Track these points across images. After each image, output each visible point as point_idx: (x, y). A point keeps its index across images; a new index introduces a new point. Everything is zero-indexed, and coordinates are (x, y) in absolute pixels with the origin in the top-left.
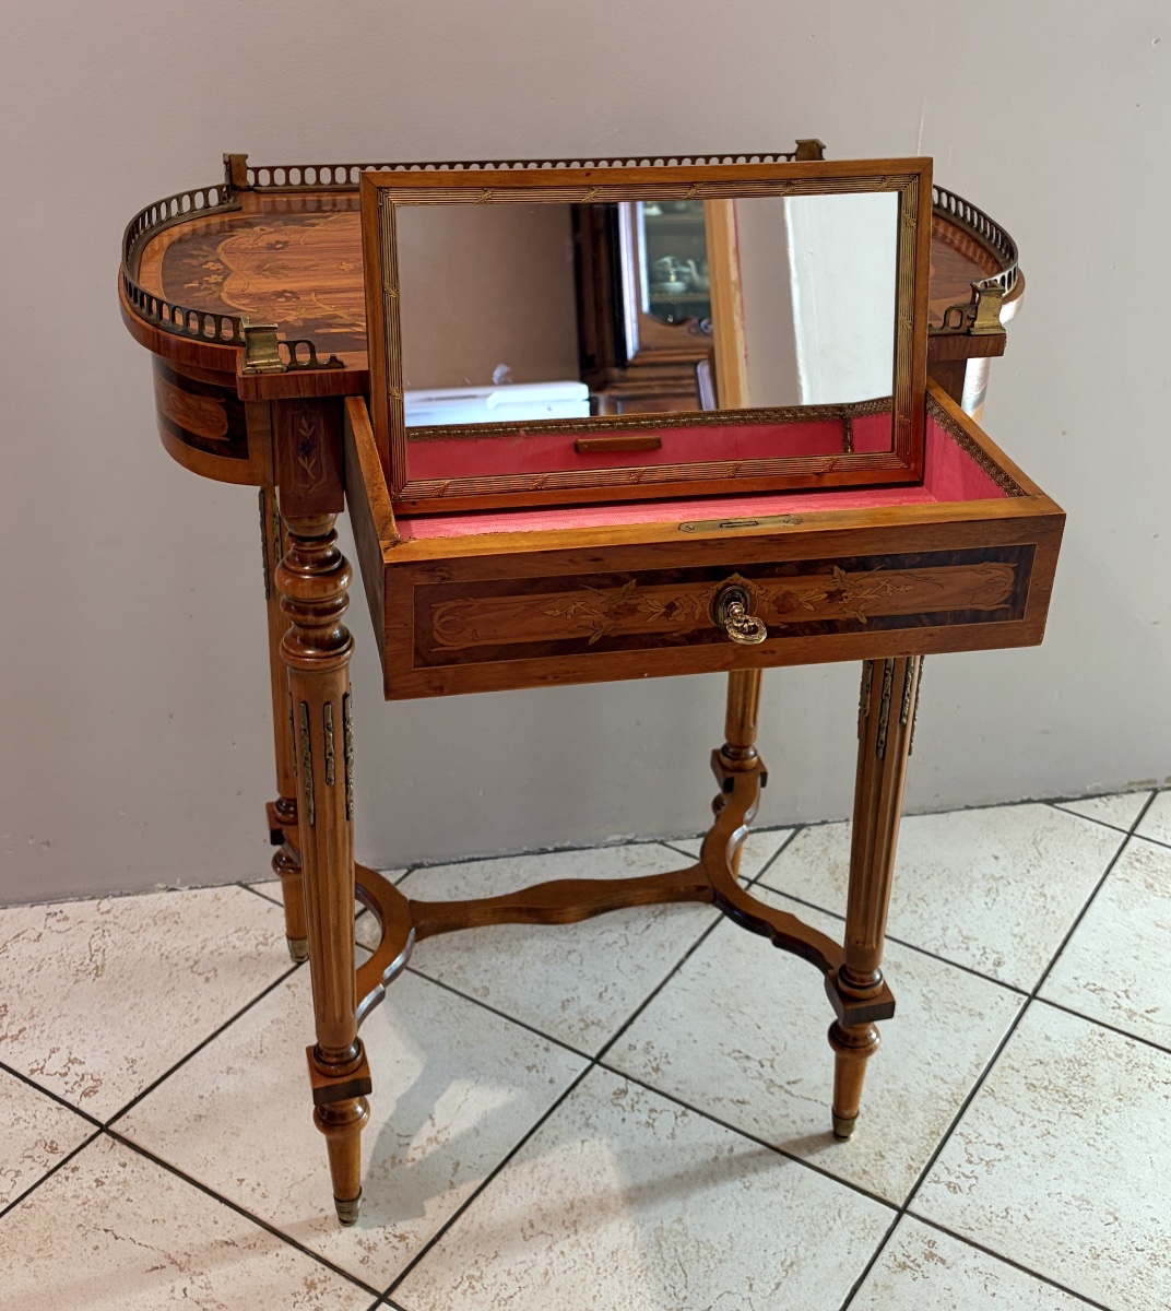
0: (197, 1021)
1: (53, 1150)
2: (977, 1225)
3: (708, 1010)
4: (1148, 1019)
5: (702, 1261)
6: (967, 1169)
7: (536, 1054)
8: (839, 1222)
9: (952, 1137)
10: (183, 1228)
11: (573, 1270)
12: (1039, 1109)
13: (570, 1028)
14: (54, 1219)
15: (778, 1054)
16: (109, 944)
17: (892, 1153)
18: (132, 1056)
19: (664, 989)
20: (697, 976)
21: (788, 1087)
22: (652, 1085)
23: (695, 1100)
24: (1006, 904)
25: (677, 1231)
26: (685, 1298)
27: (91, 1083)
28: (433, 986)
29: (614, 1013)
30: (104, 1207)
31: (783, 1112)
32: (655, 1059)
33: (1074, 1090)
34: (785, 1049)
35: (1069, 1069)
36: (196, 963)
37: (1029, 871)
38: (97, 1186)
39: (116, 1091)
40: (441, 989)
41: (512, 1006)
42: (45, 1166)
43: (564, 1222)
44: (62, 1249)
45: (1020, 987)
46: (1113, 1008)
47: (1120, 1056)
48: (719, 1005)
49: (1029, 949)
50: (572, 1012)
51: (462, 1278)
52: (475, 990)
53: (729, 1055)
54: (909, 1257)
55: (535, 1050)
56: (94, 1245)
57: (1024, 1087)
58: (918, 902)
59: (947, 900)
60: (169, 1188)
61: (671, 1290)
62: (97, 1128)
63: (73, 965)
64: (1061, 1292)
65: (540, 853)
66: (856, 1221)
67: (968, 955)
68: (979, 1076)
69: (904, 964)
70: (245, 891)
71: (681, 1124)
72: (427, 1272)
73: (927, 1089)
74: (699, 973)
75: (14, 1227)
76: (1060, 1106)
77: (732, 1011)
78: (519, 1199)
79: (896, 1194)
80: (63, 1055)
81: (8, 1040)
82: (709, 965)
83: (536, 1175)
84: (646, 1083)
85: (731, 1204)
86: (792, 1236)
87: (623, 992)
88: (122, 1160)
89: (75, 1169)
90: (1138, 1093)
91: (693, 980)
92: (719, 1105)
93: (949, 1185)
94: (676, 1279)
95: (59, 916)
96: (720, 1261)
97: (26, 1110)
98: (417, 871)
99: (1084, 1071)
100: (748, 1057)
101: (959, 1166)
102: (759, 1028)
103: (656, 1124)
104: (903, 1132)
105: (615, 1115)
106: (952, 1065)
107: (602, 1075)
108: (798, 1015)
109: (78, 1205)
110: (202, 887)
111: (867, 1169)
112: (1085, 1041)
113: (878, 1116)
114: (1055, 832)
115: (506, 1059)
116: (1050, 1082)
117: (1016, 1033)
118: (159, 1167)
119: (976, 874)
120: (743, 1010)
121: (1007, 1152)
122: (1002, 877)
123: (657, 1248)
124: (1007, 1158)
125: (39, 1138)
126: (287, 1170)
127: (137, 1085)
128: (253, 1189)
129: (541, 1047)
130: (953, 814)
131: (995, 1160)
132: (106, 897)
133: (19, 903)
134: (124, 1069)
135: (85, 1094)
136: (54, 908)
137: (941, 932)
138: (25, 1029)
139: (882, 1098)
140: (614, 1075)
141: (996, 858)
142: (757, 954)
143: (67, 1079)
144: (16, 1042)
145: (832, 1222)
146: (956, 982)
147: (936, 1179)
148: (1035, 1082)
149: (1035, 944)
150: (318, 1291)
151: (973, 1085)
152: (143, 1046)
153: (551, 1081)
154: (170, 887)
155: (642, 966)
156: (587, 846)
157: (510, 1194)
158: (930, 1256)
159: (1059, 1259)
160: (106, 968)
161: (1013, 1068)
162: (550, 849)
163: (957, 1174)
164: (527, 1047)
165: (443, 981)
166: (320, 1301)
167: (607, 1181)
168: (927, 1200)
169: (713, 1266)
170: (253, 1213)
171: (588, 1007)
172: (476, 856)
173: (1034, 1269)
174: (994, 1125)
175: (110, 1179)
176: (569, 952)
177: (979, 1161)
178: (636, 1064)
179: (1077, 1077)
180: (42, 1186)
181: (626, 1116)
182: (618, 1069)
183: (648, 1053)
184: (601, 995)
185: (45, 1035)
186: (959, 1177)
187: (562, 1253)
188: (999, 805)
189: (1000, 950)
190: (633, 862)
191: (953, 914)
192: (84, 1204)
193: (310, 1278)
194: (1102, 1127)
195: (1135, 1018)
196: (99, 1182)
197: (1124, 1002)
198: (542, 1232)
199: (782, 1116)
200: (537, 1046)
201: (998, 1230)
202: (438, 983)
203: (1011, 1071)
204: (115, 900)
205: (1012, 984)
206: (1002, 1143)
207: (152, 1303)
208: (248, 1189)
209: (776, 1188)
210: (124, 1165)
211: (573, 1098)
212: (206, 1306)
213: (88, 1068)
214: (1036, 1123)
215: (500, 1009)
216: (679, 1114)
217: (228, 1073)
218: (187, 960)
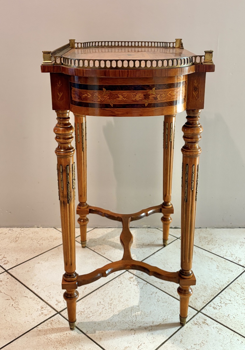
0: (35, 253)
2: (219, 317)
3: (159, 263)
5: (142, 316)
6: (220, 304)
9: (217, 297)
10: (17, 292)
11: (108, 313)
12: (243, 294)
16: (21, 236)
17: (200, 298)
18: (18, 258)
19: (149, 258)
22: (140, 277)
23: (150, 281)
25: (137, 308)
26: (135, 323)
27: (7, 262)
28: (92, 251)
39: (12, 264)
40: (94, 252)
41: (110, 257)
43: (108, 303)
48: (162, 262)
51: (79, 311)
52: (102, 253)
54: (198, 322)
57: (240, 288)
58: (221, 246)
59: (229, 246)
60: (17, 284)
61: (132, 321)
62: (5, 271)
63: (11, 239)
64: (240, 336)
67: (232, 258)
68: (228, 284)
69: (213, 258)
70: (55, 229)
71: (145, 286)
73: (213, 286)
74: (159, 255)
77: (165, 264)
78: (99, 297)
79: (198, 308)
80: (2, 256)
82: (162, 254)
83: (105, 292)
85: (153, 304)
86: (167, 313)
87: (139, 257)
88: (8, 277)
91: (157, 256)
92: (156, 283)
93: (213, 307)
94: (133, 318)
95: (12, 230)
96: (146, 316)
98: (95, 229)
101: (217, 303)
102: (171, 268)
103: (138, 285)
104: (204, 294)
105: (129, 282)
106: (221, 281)
107: (128, 274)
110: (45, 228)
111: (192, 301)
113: (198, 290)
117: (241, 276)
118: (16, 280)
119: (238, 241)
120: (168, 264)
121: (232, 302)
123: (131, 311)
124: (231, 303)
126: (45, 284)
127: (17, 263)
128: (35, 287)
130: (235, 229)
131: (228, 303)
132: (23, 228)
133: (4, 227)
134: (15, 260)
135: (4, 264)
136: (11, 229)
137: (225, 253)
139: (200, 286)
140: (131, 274)
143: (2, 261)
146: (227, 263)
147: (210, 306)
148: (243, 287)
150: (43, 309)
151: (226, 286)
152: (21, 256)
154: (38, 227)
155: (145, 252)
156: (139, 227)
157: (97, 296)
158: (204, 323)
159: (241, 328)
160: (18, 241)
161: (238, 284)
163: (216, 305)
165: (95, 251)
167: (122, 296)
168: (207, 310)
169: (144, 317)
170: (34, 291)
172: (110, 227)
173: (233, 330)
174: (230, 296)
175: (4, 281)
177: (223, 303)
181: (131, 283)
182: (133, 273)
186: (217, 306)
187: (106, 309)
189: (241, 258)
190: (149, 232)
191: (230, 249)
193: (42, 306)
198: (102, 304)
199: (172, 287)
201: (225, 319)
202: (94, 251)
203: (237, 284)
204: (25, 228)
205: (242, 265)
206: (231, 300)
207: (4, 306)
208: (34, 287)
209: (166, 302)
210: (8, 278)
211: (119, 277)
212: (16, 308)
213: (7, 259)
214: (242, 296)
215: (107, 257)
216: (145, 284)
217: (38, 263)
218: (37, 241)
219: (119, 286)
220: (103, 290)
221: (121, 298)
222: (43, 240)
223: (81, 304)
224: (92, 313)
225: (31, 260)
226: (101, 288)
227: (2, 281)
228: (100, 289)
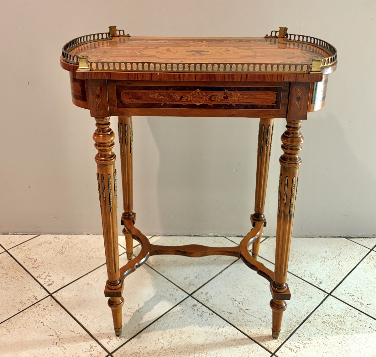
0: (84, 269)
1: (36, 299)
3: (227, 285)
4: (367, 307)
6: (297, 345)
7: (173, 291)
8: (252, 354)
9: (294, 334)
10: (62, 325)
11: (167, 355)
12: (325, 330)
13: (185, 285)
14: (30, 317)
15: (245, 301)
16: (68, 247)
18: (64, 277)
19: (216, 278)
20: (226, 275)
21: (246, 311)
22: (205, 304)
23: (217, 311)
24: (326, 266)
25: (201, 349)
27: (51, 282)
29: (199, 282)
30: (44, 316)
31: (242, 318)
32: (208, 297)
33: (338, 325)
34: (247, 299)
35: (337, 319)
36: (88, 254)
37: (336, 257)
38: (44, 310)
39: (57, 285)
40: (152, 269)
41: (170, 277)
42: (32, 302)
43: (168, 340)
44: (29, 326)
45: (326, 291)
46: (356, 302)
47: (356, 317)
48: (231, 284)
49: (331, 280)
50: (187, 280)
51: (134, 352)
52: (161, 271)
53: (230, 299)
55: (173, 290)
56: (38, 326)
57: (321, 322)
58: (298, 262)
59: (308, 262)
60: (62, 314)
62: (49, 294)
63: (57, 251)
65: (189, 236)
66: (257, 355)
67: (311, 279)
68: (307, 316)
69: (290, 279)
71: (211, 317)
72: (125, 349)
73: (289, 318)
74: (227, 275)
75: (19, 318)
76: (332, 329)
77: (234, 286)
78: (157, 332)
79: (272, 349)
80: (47, 274)
81: (34, 268)
82: (230, 273)
83: (164, 325)
84: (203, 303)
85: (219, 343)
87: (203, 277)
88: (52, 304)
89: (40, 305)
90: (360, 330)
91: (225, 276)
92: (223, 313)
93: (290, 349)
95: (58, 238)
97: (32, 287)
98: (154, 237)
99: (342, 320)
100: (236, 300)
101: (295, 343)
102: (241, 292)
103: (203, 316)
105: (192, 311)
106: (299, 312)
107: (191, 299)
108: (254, 290)
109: (37, 315)
110: (96, 235)
112: (344, 311)
114: (347, 247)
115: (165, 291)
116: (330, 322)
117: (322, 305)
118: (61, 307)
119: (319, 256)
120: (237, 287)
121: (311, 341)
122: (327, 258)
124: (311, 343)
125: (33, 295)
126: (95, 313)
127: (63, 284)
128: (84, 317)
129: (175, 289)
130: (315, 238)
131: (307, 343)
132: (71, 234)
133: (49, 234)
134: (61, 280)
135: (49, 285)
136: (57, 236)
137: (304, 272)
138: (39, 266)
140: (195, 300)
141: (326, 252)
142: (246, 271)
143: (45, 280)
144: (36, 269)
145: (250, 354)
146: (306, 287)
147: (286, 346)
148: (325, 321)
149: (334, 279)
150: (93, 349)
151: (305, 319)
152: (68, 274)
153: (176, 299)
154: (88, 234)
155: (211, 270)
156: (203, 235)
157: (155, 330)
160: (65, 253)
161: (319, 315)
162: (192, 235)
163: (293, 346)
164: (171, 289)
165: (153, 267)
166: (92, 352)
167: (184, 330)
168: (282, 352)
170: (82, 324)
171: (192, 280)
172: (171, 235)
174: (309, 332)
175: (47, 309)
176: (191, 264)
177: (302, 343)
178: (202, 298)
179: (340, 321)
180: (30, 308)
181: (195, 312)
182: (197, 299)
183: (206, 295)
184: (196, 277)
185: (44, 268)
186: (294, 347)
187: (165, 350)
188: (330, 237)
189: (321, 279)
190: (216, 242)
191: (309, 267)
192: (39, 314)
193: (91, 345)
194: (345, 338)
195: (363, 306)
196: (44, 309)
197: (360, 300)
198: (161, 343)
199: (242, 319)
200: (174, 289)
204: (72, 235)
205: (324, 290)
206: (310, 338)
209: (235, 340)
210: (52, 305)
211: (181, 305)
212: (61, 348)
213: (52, 278)
214: (323, 334)
215: (167, 277)
216: (211, 314)
217: (87, 284)
218: (86, 253)
219: (180, 316)
220: (162, 322)
221: (183, 333)
222: (93, 252)
223: (136, 342)
224: (149, 354)
225: (79, 280)
226: (160, 319)
227: (45, 309)
228: (158, 320)
